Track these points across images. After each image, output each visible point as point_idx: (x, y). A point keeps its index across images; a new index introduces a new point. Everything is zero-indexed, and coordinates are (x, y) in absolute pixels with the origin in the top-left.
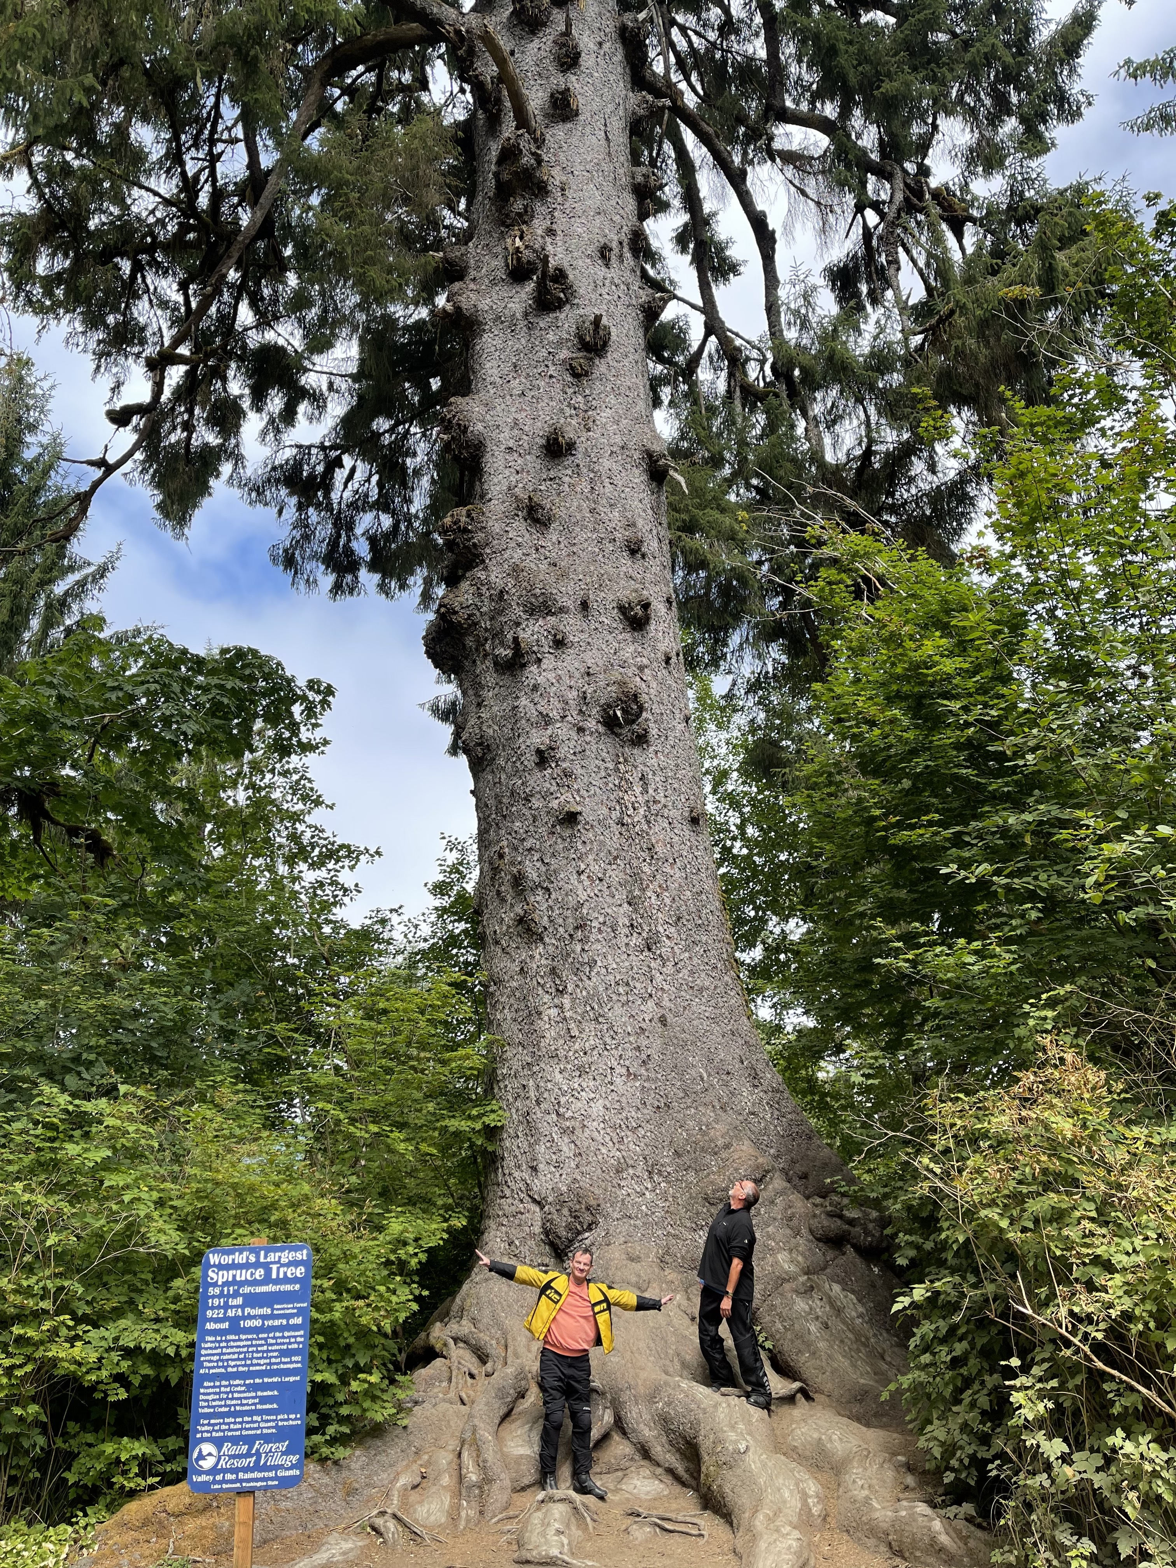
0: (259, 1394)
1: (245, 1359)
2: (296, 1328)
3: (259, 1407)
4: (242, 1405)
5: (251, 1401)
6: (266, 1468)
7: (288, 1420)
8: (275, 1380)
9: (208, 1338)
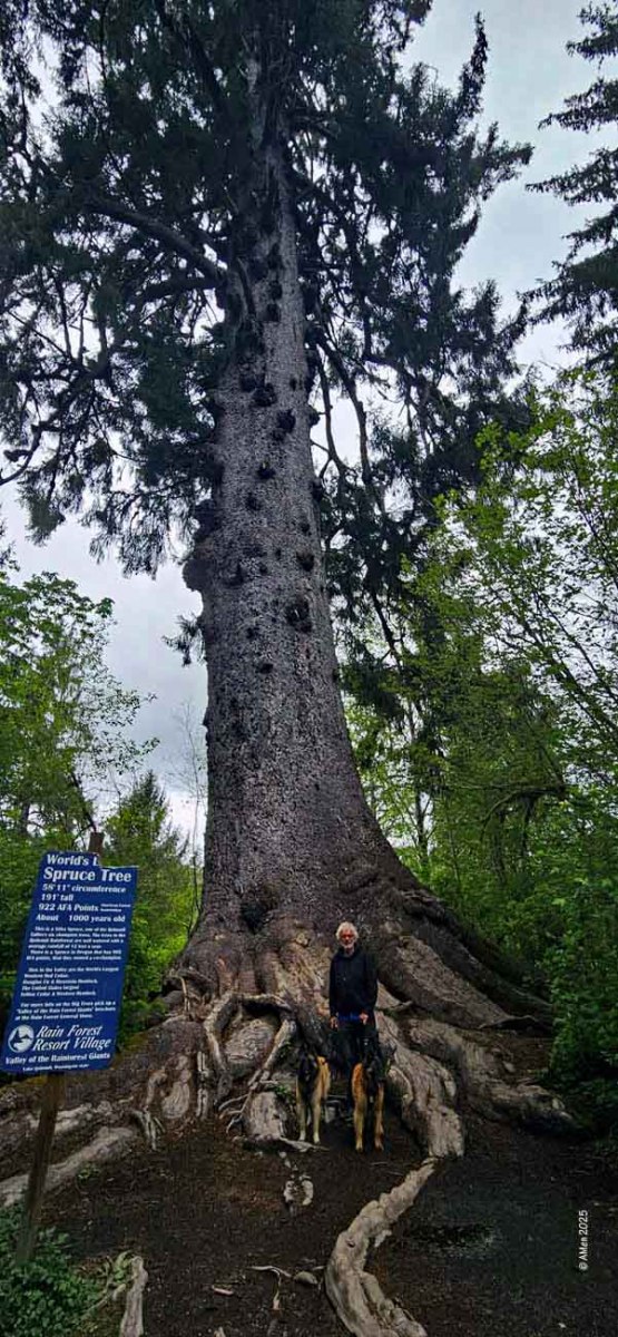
0: (80, 981)
1: (70, 949)
2: (118, 925)
3: (78, 993)
4: (63, 991)
5: (72, 988)
6: (79, 1051)
7: (104, 1007)
8: (96, 969)
9: (38, 928)
